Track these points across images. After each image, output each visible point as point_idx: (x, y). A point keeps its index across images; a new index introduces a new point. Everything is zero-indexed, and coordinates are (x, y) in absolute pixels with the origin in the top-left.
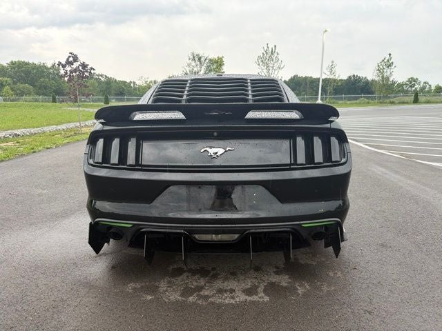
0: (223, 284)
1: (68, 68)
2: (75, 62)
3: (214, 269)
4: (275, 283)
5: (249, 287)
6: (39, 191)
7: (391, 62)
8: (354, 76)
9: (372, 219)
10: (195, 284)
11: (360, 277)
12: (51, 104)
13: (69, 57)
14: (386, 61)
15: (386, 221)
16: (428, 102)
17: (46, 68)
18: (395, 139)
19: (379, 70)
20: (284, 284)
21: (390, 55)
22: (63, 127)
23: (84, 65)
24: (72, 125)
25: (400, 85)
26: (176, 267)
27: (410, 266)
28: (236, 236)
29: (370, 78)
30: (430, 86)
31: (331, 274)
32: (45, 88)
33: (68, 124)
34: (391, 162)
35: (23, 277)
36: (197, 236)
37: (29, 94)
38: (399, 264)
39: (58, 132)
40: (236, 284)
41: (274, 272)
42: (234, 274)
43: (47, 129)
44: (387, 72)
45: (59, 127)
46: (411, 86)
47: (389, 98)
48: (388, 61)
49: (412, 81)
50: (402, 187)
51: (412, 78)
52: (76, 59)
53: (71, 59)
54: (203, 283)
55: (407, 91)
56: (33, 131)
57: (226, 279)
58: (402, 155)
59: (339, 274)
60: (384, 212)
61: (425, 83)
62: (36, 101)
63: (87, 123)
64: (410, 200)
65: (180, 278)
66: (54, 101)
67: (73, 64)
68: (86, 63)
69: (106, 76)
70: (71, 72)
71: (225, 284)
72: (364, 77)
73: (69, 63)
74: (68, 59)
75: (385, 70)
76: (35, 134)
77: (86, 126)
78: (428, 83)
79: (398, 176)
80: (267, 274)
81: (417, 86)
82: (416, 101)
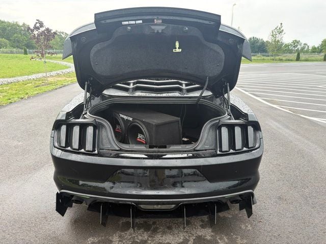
0: (161, 238)
1: (36, 32)
2: (41, 27)
3: (154, 223)
4: (201, 236)
5: (181, 240)
6: (16, 143)
7: (281, 29)
8: (253, 38)
9: (271, 173)
10: (140, 238)
11: (265, 230)
12: (23, 55)
13: (37, 23)
14: (278, 28)
15: (281, 174)
16: (307, 60)
17: (18, 26)
18: (285, 94)
19: (273, 35)
20: (208, 238)
21: (281, 24)
22: (33, 76)
23: (48, 30)
24: (40, 75)
25: (287, 46)
26: (124, 221)
27: (301, 218)
28: (173, 206)
29: (265, 40)
30: (308, 46)
31: (243, 227)
32: (18, 42)
33: (38, 75)
34: (282, 116)
35: (4, 231)
36: (142, 206)
37: (6, 46)
38: (293, 217)
39: (29, 81)
40: (172, 238)
41: (201, 226)
42: (170, 228)
43: (20, 79)
44: (278, 38)
45: (30, 77)
46: (294, 47)
47: (278, 56)
48: (280, 28)
49: (296, 42)
50: (291, 142)
51: (295, 41)
52: (42, 25)
53: (38, 25)
54: (146, 237)
55: (292, 50)
56: (10, 80)
57: (164, 233)
58: (290, 110)
59: (249, 227)
60: (280, 165)
61: (305, 44)
62: (12, 52)
63: (52, 74)
64: (298, 154)
65: (128, 233)
66: (26, 53)
67: (39, 29)
68: (50, 28)
69: (66, 33)
70: (38, 35)
71: (164, 238)
72: (261, 38)
73: (36, 28)
74: (35, 25)
75: (277, 36)
76: (11, 83)
77: (52, 76)
78: (307, 45)
79: (288, 131)
80: (195, 228)
81: (299, 47)
82: (298, 59)
